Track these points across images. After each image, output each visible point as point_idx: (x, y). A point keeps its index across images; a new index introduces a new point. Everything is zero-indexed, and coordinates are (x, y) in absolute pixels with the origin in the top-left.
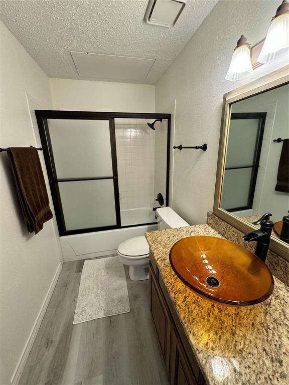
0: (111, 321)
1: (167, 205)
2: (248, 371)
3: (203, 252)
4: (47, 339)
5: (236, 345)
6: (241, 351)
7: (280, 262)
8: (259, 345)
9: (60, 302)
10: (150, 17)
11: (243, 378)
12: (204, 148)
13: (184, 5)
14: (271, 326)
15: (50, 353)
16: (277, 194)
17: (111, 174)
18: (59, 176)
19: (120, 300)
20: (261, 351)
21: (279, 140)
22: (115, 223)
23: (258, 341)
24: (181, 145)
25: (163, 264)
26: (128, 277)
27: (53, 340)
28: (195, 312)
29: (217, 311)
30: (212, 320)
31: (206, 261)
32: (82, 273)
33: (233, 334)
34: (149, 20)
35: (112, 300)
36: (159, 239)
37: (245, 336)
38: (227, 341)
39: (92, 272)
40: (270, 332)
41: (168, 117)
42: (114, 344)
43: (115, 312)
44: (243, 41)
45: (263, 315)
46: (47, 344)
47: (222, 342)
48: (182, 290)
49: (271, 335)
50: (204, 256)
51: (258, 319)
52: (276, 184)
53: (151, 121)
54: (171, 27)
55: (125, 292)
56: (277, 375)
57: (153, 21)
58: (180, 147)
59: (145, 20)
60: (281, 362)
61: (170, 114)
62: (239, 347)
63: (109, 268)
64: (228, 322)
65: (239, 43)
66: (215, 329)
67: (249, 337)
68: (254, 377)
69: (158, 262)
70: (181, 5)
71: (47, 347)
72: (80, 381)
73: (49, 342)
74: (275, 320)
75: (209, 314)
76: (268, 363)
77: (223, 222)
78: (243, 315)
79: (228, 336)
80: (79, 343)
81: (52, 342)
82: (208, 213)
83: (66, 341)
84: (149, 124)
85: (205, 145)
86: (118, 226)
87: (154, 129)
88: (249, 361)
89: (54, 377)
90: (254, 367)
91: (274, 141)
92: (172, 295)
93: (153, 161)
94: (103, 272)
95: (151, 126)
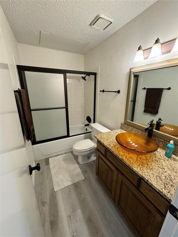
0: (76, 185)
1: (94, 122)
2: (156, 173)
3: (129, 139)
4: (42, 202)
5: (150, 167)
6: (152, 169)
7: (156, 139)
8: (157, 166)
9: (42, 183)
10: (94, 24)
11: (155, 175)
12: (119, 92)
13: (111, 23)
14: (158, 160)
15: (47, 208)
16: (144, 114)
17: (64, 106)
18: (32, 108)
19: (78, 175)
20: (158, 167)
21: (145, 89)
22: (66, 134)
23: (156, 165)
24: (104, 90)
25: (110, 147)
26: (78, 163)
27: (46, 201)
28: (132, 161)
29: (139, 159)
30: (139, 162)
31: (132, 142)
32: (50, 165)
33: (148, 165)
34: (93, 25)
35: (73, 175)
36: (103, 137)
37: (151, 164)
38: (146, 167)
39: (56, 164)
40: (159, 162)
41: (95, 74)
42: (81, 195)
43: (77, 180)
44: (141, 48)
45: (155, 157)
46: (43, 204)
47: (145, 167)
48: (123, 155)
49: (159, 163)
50: (130, 140)
51: (154, 159)
52: (144, 109)
53: (84, 76)
54: (102, 30)
55: (79, 170)
56: (164, 172)
57: (95, 26)
58: (103, 91)
59: (90, 25)
60: (164, 169)
61: (96, 73)
62: (151, 168)
63: (65, 160)
64: (145, 162)
65: (139, 48)
66: (141, 164)
67: (153, 164)
68: (158, 174)
69: (108, 146)
70: (110, 23)
71: (43, 205)
72: (69, 215)
73: (43, 203)
74: (159, 158)
75: (137, 161)
76: (161, 170)
77: (130, 127)
78: (148, 159)
79: (146, 165)
80: (62, 199)
81: (45, 202)
82: (121, 124)
83: (54, 200)
84: (82, 77)
85: (119, 90)
86: (68, 136)
87: (85, 80)
88: (155, 170)
89: (53, 217)
90: (157, 172)
91: (143, 89)
92: (120, 157)
93: (83, 98)
94: (63, 163)
95: (84, 78)
